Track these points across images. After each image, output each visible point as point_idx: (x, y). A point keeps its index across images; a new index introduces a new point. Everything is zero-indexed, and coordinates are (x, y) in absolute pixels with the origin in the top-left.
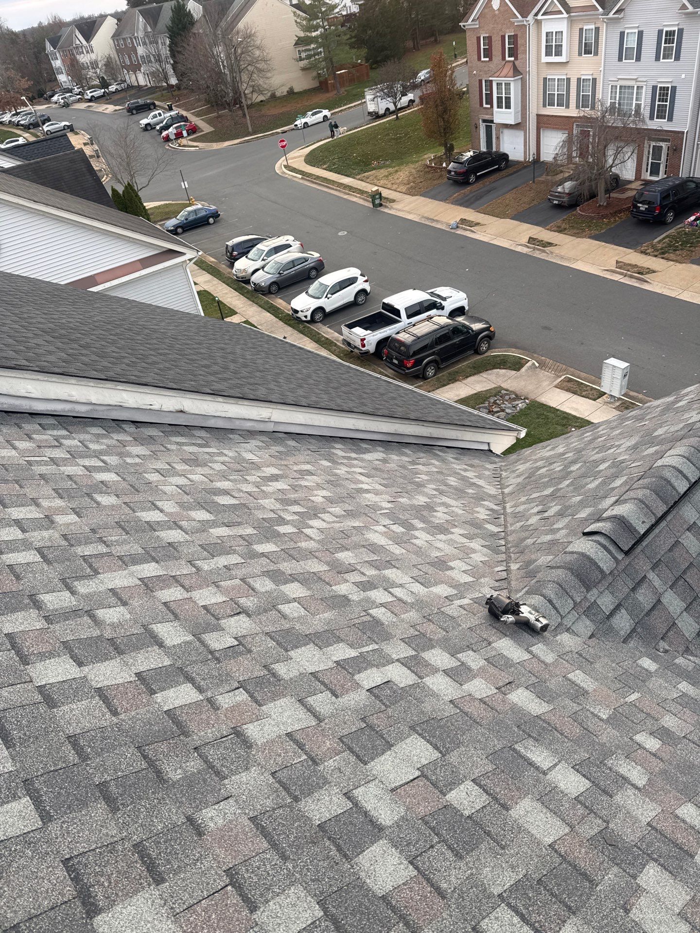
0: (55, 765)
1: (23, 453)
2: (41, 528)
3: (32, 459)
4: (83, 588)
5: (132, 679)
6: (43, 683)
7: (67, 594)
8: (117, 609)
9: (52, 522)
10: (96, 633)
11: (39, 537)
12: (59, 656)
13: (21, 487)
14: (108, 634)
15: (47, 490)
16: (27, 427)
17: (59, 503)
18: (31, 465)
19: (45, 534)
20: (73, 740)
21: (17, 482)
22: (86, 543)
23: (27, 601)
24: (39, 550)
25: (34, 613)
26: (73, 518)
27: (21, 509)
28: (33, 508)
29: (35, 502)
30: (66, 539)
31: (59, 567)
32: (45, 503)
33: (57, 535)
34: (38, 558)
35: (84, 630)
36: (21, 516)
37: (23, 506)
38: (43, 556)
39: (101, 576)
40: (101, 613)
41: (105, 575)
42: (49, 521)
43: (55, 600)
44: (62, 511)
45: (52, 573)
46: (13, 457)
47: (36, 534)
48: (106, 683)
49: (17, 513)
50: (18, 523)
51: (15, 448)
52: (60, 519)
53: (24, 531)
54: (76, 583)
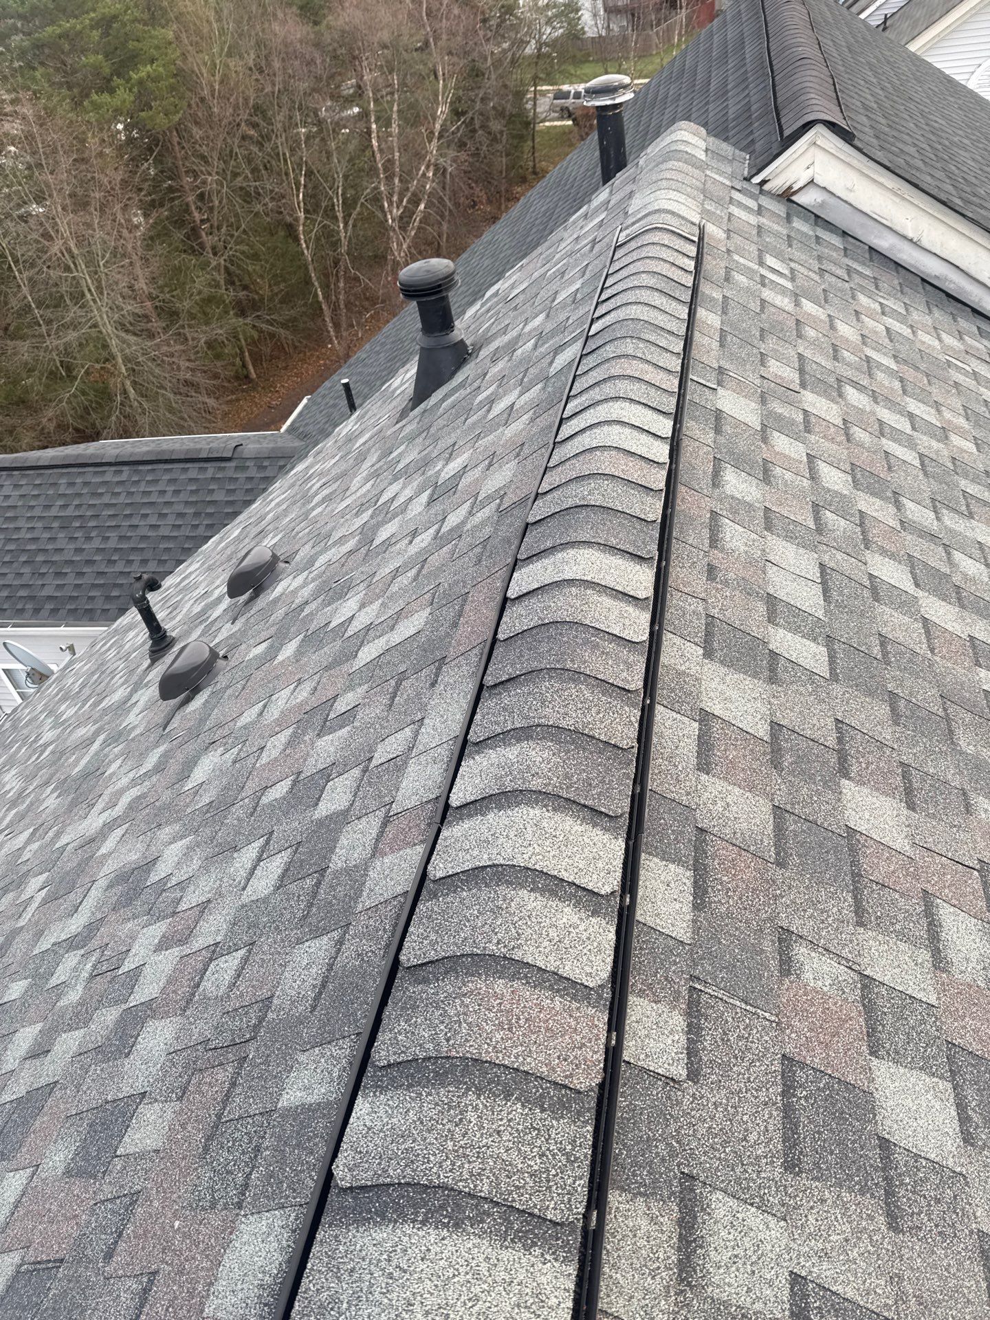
0: (859, 645)
1: (946, 349)
2: (933, 436)
3: (953, 360)
4: (949, 519)
5: (962, 635)
6: (876, 574)
7: (932, 515)
8: (978, 564)
9: (947, 438)
10: (945, 569)
11: (929, 444)
12: (900, 563)
13: (930, 384)
14: (957, 579)
15: (957, 403)
16: (963, 324)
17: (961, 421)
18: (949, 366)
19: (935, 445)
20: (884, 640)
21: (927, 375)
22: (973, 481)
23: (889, 494)
24: (921, 456)
25: (892, 509)
26: (971, 447)
27: (920, 405)
28: (933, 411)
29: (937, 406)
30: (954, 464)
31: (935, 486)
32: (948, 415)
33: (946, 453)
34: (917, 463)
35: (935, 557)
36: (917, 412)
37: (924, 403)
38: (922, 464)
39: (974, 523)
40: (957, 556)
41: (980, 525)
42: (943, 434)
43: (917, 512)
44: (962, 434)
45: (926, 487)
46: (934, 349)
47: (925, 438)
48: (933, 619)
49: (914, 406)
50: (911, 416)
51: (940, 339)
52: (955, 439)
53: (914, 428)
54: (944, 511)
